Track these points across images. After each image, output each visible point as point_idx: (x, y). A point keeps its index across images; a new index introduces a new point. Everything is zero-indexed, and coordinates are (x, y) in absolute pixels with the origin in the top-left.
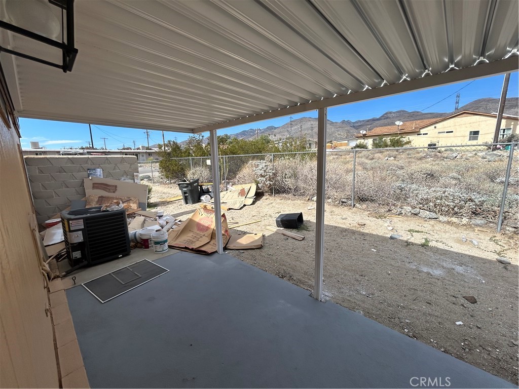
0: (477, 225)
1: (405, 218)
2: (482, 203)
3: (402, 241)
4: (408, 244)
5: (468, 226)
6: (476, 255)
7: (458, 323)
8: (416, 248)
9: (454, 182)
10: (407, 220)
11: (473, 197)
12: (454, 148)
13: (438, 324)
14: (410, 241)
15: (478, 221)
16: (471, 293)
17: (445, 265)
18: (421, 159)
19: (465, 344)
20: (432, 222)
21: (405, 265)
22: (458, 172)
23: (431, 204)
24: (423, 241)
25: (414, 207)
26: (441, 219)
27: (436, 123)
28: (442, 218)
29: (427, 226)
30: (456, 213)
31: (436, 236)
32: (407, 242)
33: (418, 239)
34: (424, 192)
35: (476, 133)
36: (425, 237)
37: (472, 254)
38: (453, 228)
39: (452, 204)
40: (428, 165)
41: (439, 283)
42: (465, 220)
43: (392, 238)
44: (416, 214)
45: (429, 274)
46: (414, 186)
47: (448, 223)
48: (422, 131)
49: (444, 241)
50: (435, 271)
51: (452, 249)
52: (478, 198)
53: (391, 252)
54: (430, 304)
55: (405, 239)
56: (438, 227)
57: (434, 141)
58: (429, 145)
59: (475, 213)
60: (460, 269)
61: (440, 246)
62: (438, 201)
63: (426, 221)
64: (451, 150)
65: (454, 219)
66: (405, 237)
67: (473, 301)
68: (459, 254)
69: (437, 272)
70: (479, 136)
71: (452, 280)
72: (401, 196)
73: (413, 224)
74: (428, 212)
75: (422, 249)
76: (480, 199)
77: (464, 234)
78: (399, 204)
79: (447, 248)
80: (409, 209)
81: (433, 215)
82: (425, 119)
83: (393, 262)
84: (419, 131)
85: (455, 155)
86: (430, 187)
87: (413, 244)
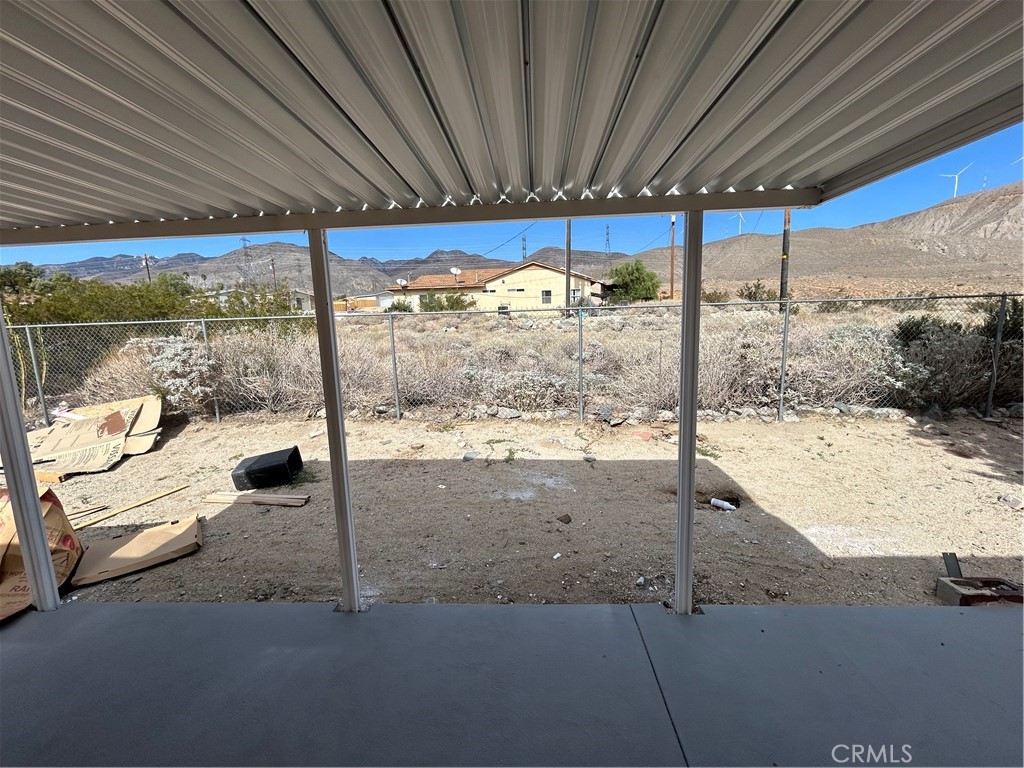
0: (562, 418)
1: (481, 424)
2: (563, 386)
3: (481, 460)
4: (489, 463)
5: (553, 421)
6: (565, 459)
7: (555, 557)
8: (498, 467)
9: (532, 362)
10: (484, 427)
11: (554, 381)
12: (529, 314)
13: (535, 569)
14: (490, 458)
15: (562, 412)
16: (565, 510)
17: (534, 481)
18: (491, 329)
19: (565, 581)
20: (515, 423)
21: (488, 498)
22: (536, 348)
23: (510, 396)
24: (507, 454)
25: (490, 405)
26: (524, 417)
27: (504, 275)
28: (526, 416)
29: (509, 430)
30: (538, 406)
31: (522, 443)
32: (486, 461)
33: (499, 453)
34: (500, 379)
35: (548, 293)
36: (508, 447)
37: (560, 459)
38: (538, 427)
39: (532, 392)
40: (501, 339)
41: (531, 509)
42: (549, 414)
43: (466, 459)
44: (494, 415)
45: (518, 500)
46: (487, 371)
47: (533, 420)
48: (489, 286)
49: (531, 448)
50: (525, 494)
51: (540, 458)
52: (558, 381)
53: (468, 483)
54: (523, 543)
55: (485, 457)
56: (523, 428)
57: (505, 302)
58: (499, 308)
59: (557, 402)
60: (550, 482)
61: (527, 456)
62: (518, 391)
63: (507, 423)
64: (526, 317)
65: (538, 415)
66: (483, 453)
67: (567, 520)
68: (548, 461)
69: (528, 495)
70: (552, 297)
71: (544, 500)
72: (471, 390)
73: (492, 430)
74: (508, 410)
75: (507, 467)
76: (560, 383)
77: (549, 432)
78: (470, 402)
79: (535, 457)
80: (483, 408)
81: (515, 413)
82: (490, 268)
83: (471, 498)
84: (485, 287)
85: (530, 323)
86: (506, 371)
87: (495, 462)
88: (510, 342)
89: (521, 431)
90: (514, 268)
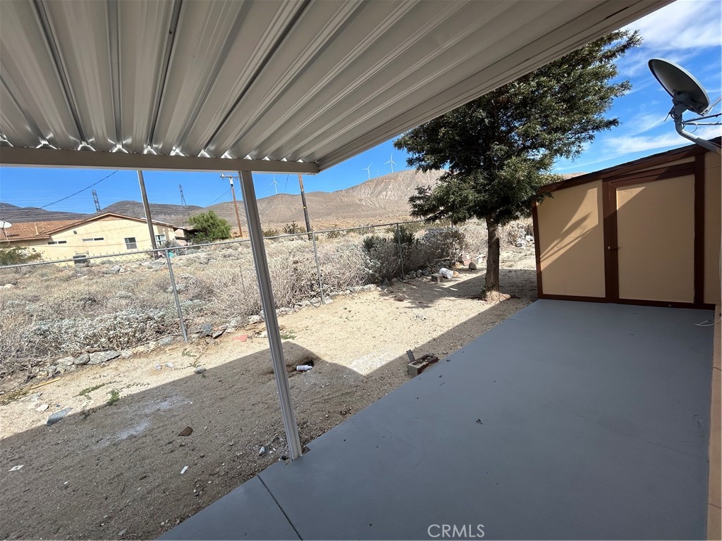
0: (167, 344)
1: (68, 378)
2: (162, 317)
3: (74, 415)
4: (85, 415)
5: (158, 350)
8: (101, 414)
9: (124, 302)
10: (73, 379)
11: (151, 315)
14: (88, 408)
15: (166, 339)
18: (68, 279)
20: (114, 364)
21: (91, 451)
23: (103, 340)
24: (110, 396)
25: (75, 355)
26: (123, 355)
28: (126, 353)
29: (109, 373)
30: (140, 340)
31: (126, 381)
32: (83, 413)
33: (100, 398)
34: (85, 326)
35: (132, 240)
36: (110, 390)
37: (172, 380)
38: (143, 360)
39: (130, 330)
41: (148, 439)
42: (152, 344)
43: (51, 422)
44: (85, 364)
45: (131, 437)
46: (66, 322)
47: (135, 355)
48: (55, 238)
49: (137, 381)
50: (138, 428)
51: (150, 387)
52: (156, 314)
53: (58, 447)
54: (145, 477)
55: (79, 410)
56: (123, 366)
59: (159, 332)
61: (135, 390)
62: (112, 332)
63: (104, 366)
64: (110, 262)
65: (141, 349)
66: (78, 406)
67: (189, 431)
68: (158, 387)
69: (141, 427)
70: (137, 244)
71: (161, 424)
72: (47, 346)
73: (86, 380)
74: (103, 353)
75: (114, 409)
77: (156, 361)
78: (48, 359)
79: (143, 389)
80: (69, 360)
81: (112, 354)
83: (67, 462)
84: (50, 238)
85: (117, 267)
86: (93, 317)
87: (94, 410)
88: (94, 289)
89: (122, 369)
90: (86, 220)
